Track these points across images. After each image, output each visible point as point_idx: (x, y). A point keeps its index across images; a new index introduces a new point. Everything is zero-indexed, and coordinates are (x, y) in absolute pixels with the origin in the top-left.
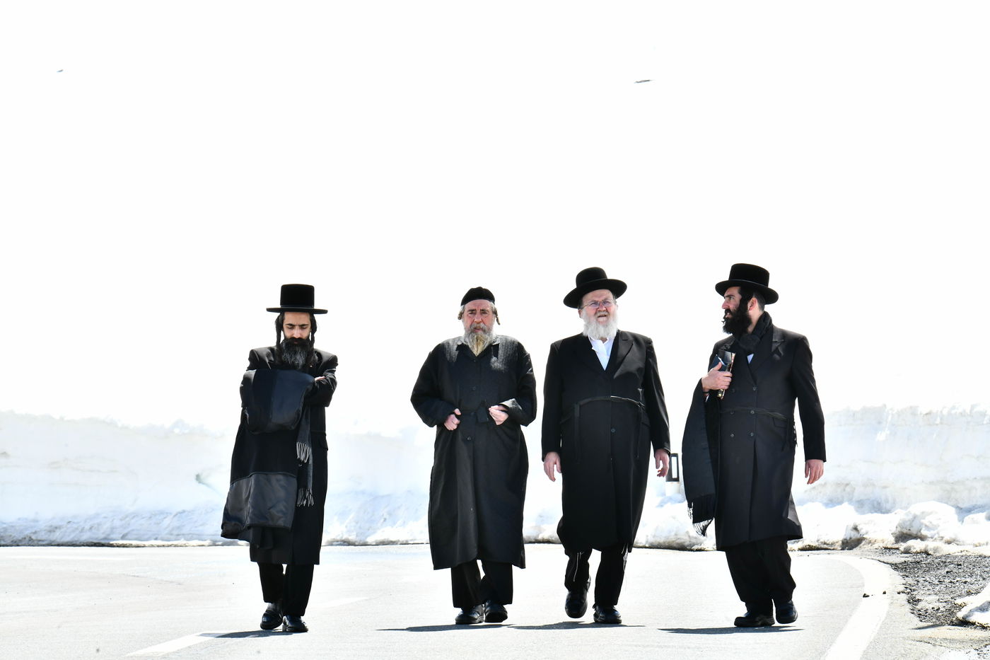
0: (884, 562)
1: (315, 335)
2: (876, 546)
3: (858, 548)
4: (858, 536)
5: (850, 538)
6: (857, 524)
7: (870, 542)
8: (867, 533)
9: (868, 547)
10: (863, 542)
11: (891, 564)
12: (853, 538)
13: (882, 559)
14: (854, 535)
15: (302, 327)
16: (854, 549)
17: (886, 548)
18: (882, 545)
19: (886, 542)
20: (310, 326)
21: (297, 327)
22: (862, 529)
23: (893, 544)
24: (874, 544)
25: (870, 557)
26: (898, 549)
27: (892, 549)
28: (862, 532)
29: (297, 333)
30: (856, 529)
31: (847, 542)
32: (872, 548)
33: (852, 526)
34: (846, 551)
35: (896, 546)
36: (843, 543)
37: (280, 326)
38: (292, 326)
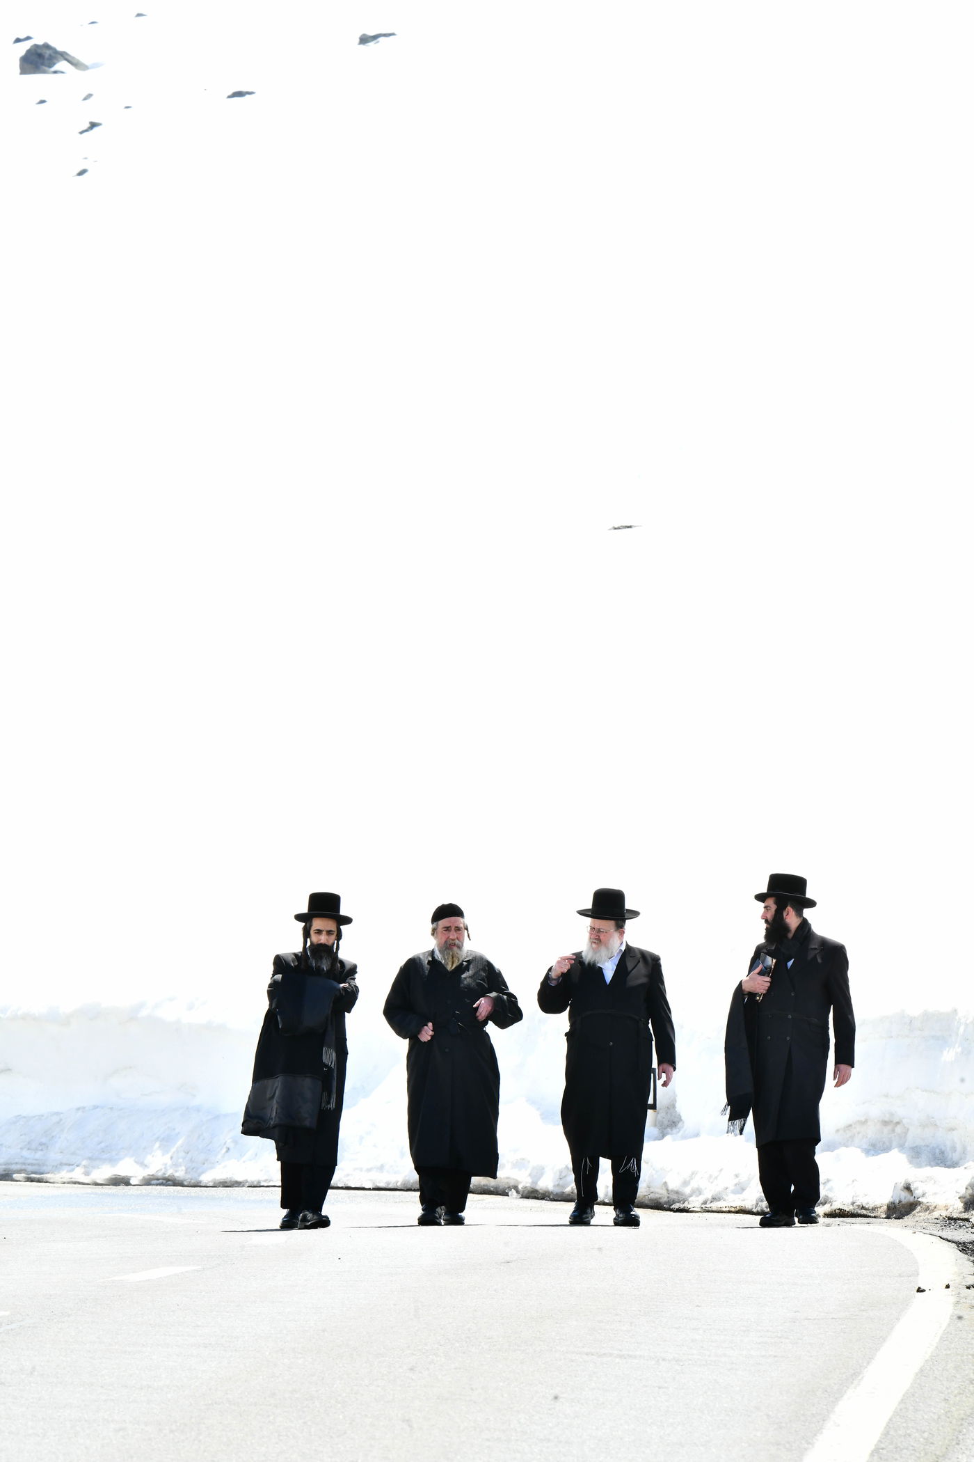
0: (947, 1240)
1: (340, 942)
2: (936, 1214)
3: (910, 1217)
4: (912, 1199)
5: (900, 1202)
6: (910, 1181)
7: (927, 1209)
8: (923, 1195)
9: (925, 1215)
10: (919, 1208)
11: (958, 1243)
12: (904, 1201)
13: (944, 1235)
14: (905, 1197)
15: (329, 933)
16: (906, 1218)
17: (950, 1219)
18: (945, 1213)
19: (950, 1210)
20: (335, 933)
21: (324, 933)
22: (916, 1189)
23: (961, 1212)
24: (933, 1211)
25: (928, 1232)
26: (967, 1220)
27: (959, 1219)
28: (917, 1193)
29: (323, 939)
30: (908, 1188)
31: (895, 1207)
32: (929, 1217)
33: (902, 1184)
34: (892, 1221)
35: (965, 1216)
36: (889, 1208)
37: (307, 934)
38: (319, 932)
